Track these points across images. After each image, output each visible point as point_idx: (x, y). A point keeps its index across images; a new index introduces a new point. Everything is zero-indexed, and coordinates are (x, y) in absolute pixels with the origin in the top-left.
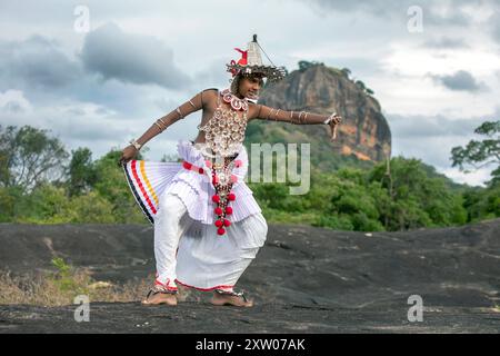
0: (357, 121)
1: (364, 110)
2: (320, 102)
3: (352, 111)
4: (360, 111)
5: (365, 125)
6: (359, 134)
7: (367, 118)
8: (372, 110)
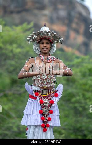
0: (66, 22)
1: (73, 13)
2: (37, 5)
3: (63, 13)
4: (69, 14)
5: (74, 25)
6: (68, 32)
7: (75, 20)
8: (80, 14)
